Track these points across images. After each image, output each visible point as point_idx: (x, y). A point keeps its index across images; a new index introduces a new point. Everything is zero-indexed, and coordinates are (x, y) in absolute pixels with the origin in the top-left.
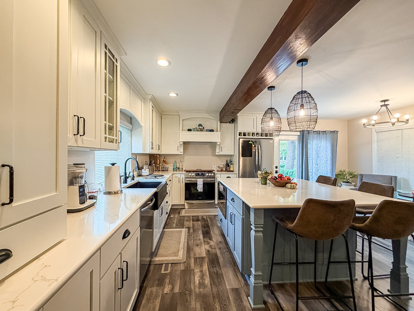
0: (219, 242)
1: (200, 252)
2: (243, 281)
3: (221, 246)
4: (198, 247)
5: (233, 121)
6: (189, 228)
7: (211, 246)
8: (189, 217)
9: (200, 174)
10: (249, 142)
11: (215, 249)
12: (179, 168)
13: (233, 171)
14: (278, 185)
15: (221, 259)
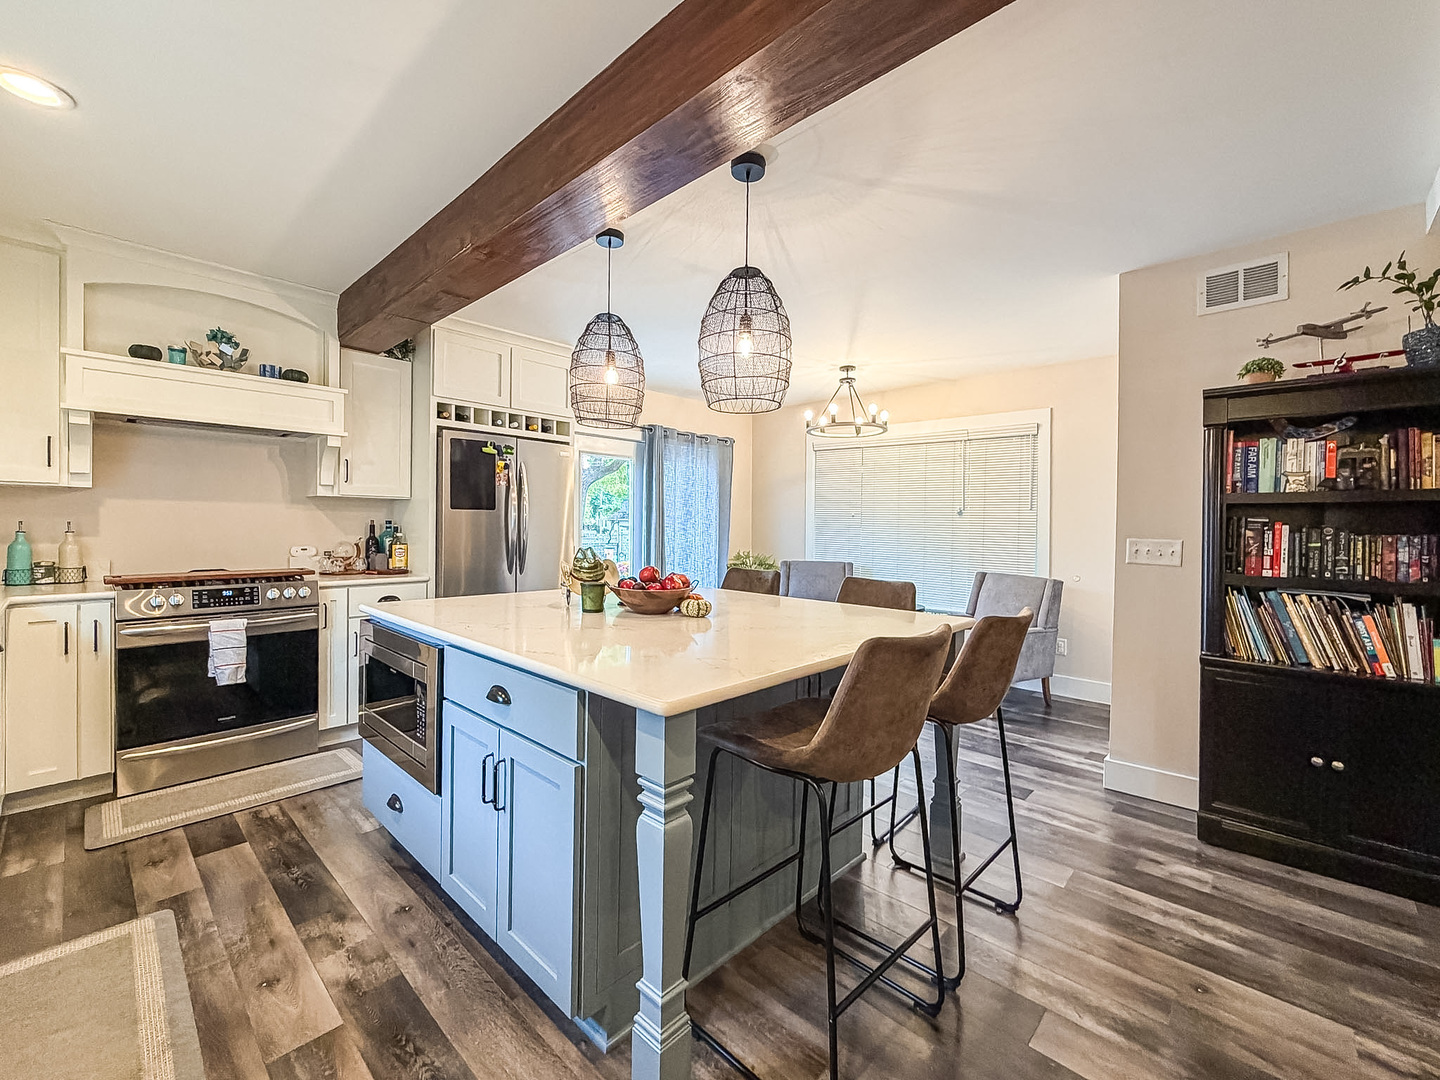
0: (396, 912)
1: (301, 1017)
2: (573, 1051)
3: (413, 927)
4: (279, 987)
5: (405, 350)
6: (179, 904)
7: (355, 955)
8: (163, 835)
9: (224, 593)
10: (484, 449)
11: (384, 956)
12: (51, 570)
13: (404, 572)
14: (651, 607)
15: (434, 996)
